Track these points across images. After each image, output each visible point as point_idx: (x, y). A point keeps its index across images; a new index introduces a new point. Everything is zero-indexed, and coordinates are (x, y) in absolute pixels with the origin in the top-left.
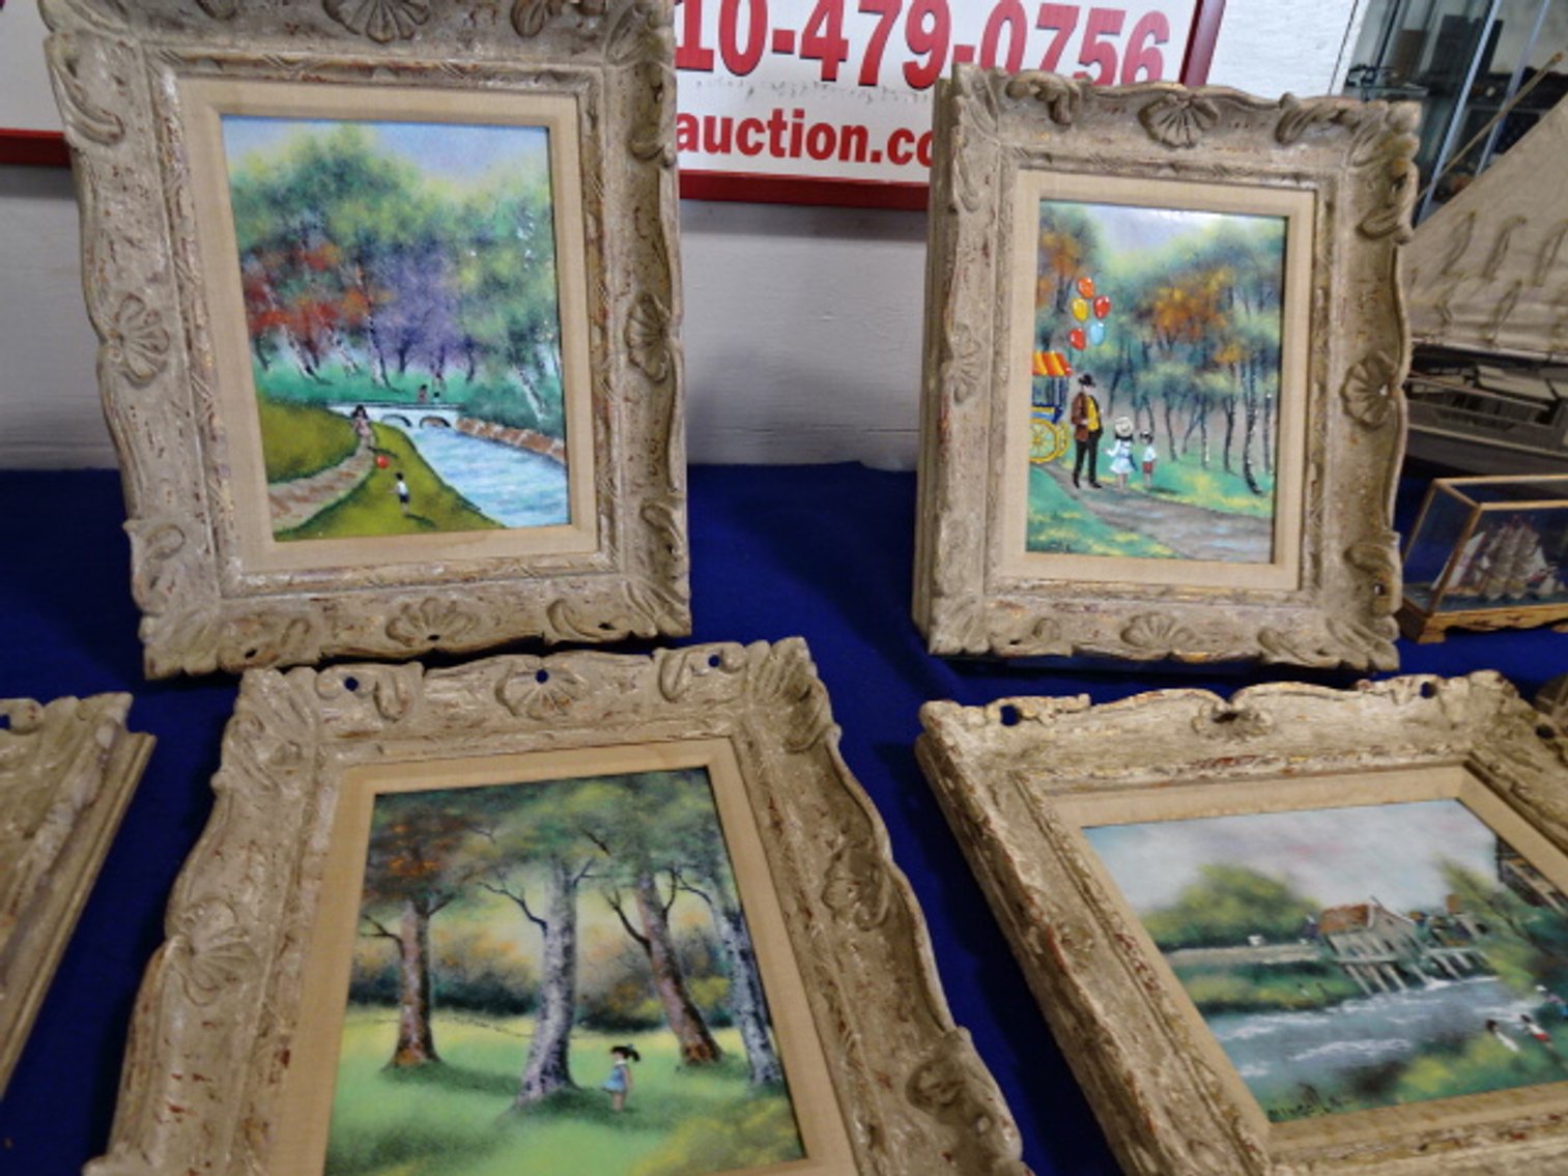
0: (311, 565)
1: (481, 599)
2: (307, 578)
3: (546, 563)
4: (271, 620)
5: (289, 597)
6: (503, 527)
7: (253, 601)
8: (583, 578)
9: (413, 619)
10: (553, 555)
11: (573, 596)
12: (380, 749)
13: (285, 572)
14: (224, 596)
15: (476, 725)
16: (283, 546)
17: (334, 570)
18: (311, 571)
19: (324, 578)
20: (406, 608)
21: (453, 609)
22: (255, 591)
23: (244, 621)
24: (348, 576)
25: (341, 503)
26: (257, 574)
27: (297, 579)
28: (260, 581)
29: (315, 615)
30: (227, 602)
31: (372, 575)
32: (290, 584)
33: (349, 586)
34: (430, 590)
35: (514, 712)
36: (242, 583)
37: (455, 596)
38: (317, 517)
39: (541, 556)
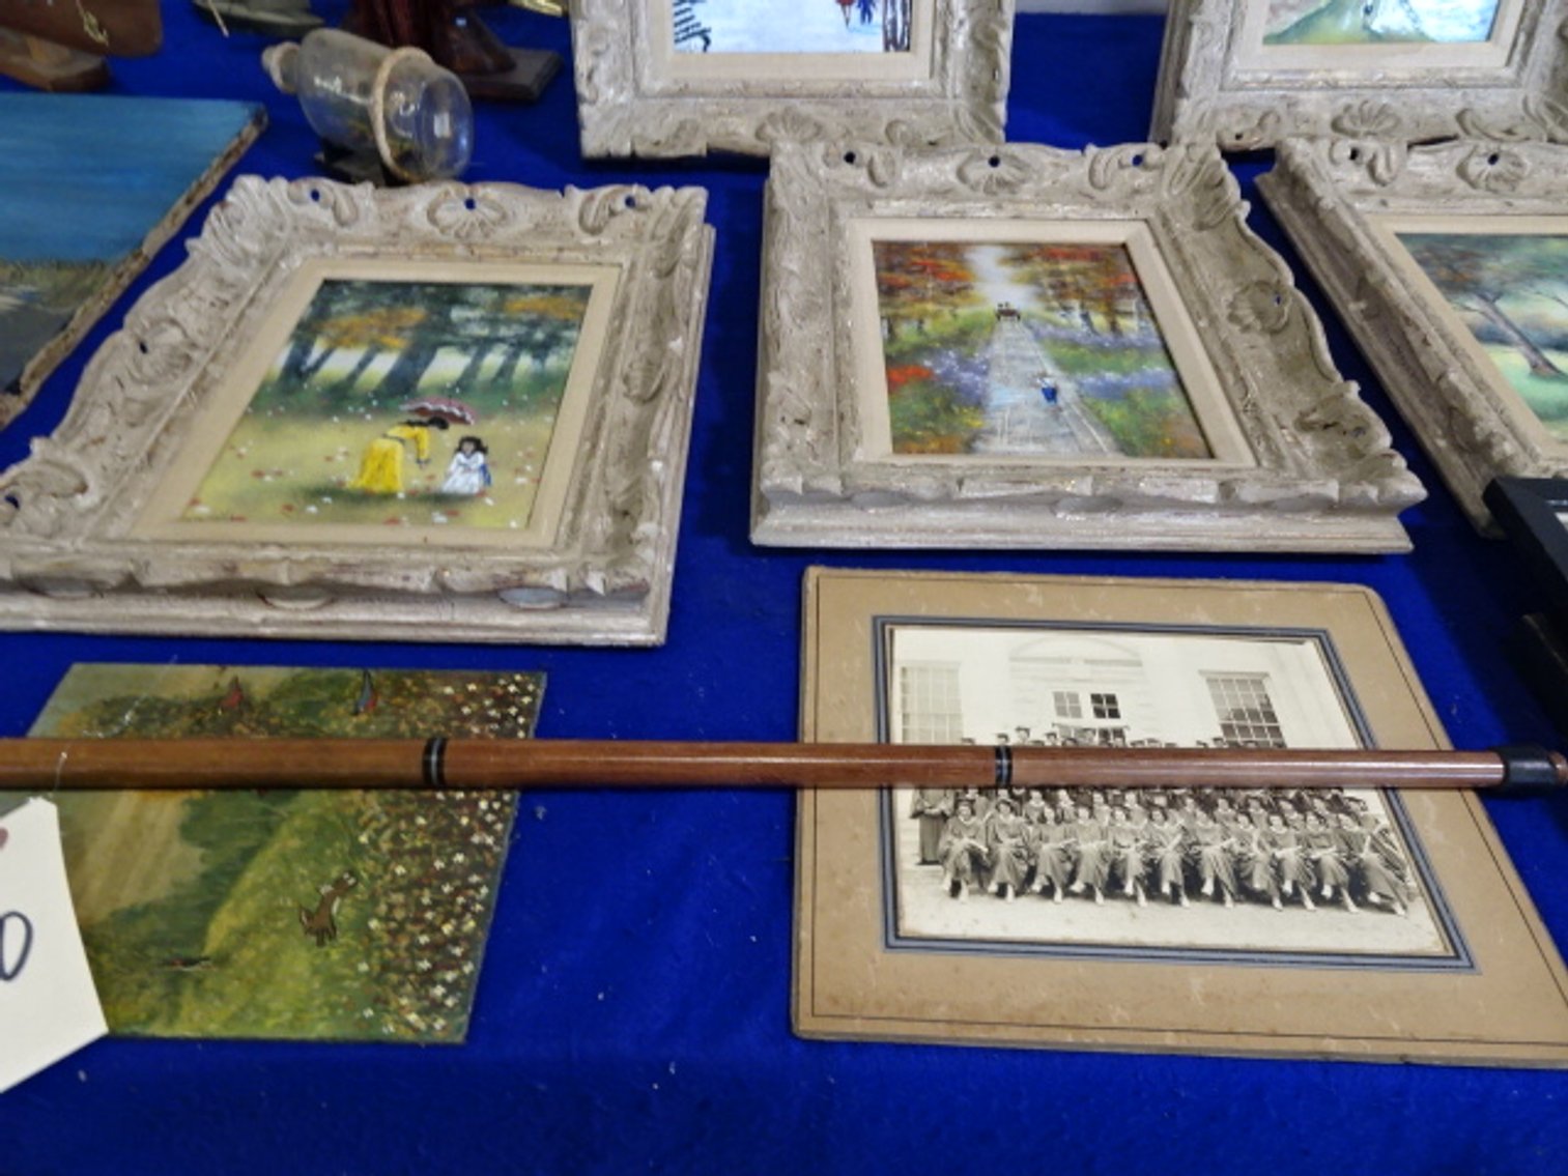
0: (1285, 67)
1: (1404, 104)
2: (1283, 77)
3: (1463, 74)
4: (1250, 111)
5: (1266, 92)
6: (1433, 41)
7: (1240, 94)
8: (1490, 91)
9: (1352, 118)
10: (1470, 69)
11: (1478, 106)
12: (1384, 203)
13: (1265, 71)
14: (1221, 88)
15: (1447, 192)
16: (1268, 49)
17: (1300, 72)
18: (1284, 72)
19: (1291, 77)
20: (1348, 108)
21: (1383, 110)
22: (1242, 87)
23: (1230, 111)
24: (1312, 76)
25: (1319, 13)
26: (1246, 72)
27: (1275, 78)
28: (1247, 77)
29: (1281, 109)
30: (1222, 94)
31: (1330, 77)
32: (1268, 81)
33: (1309, 87)
34: (1368, 93)
35: (1473, 185)
36: (1235, 79)
37: (1385, 100)
38: (1297, 25)
39: (1459, 69)
